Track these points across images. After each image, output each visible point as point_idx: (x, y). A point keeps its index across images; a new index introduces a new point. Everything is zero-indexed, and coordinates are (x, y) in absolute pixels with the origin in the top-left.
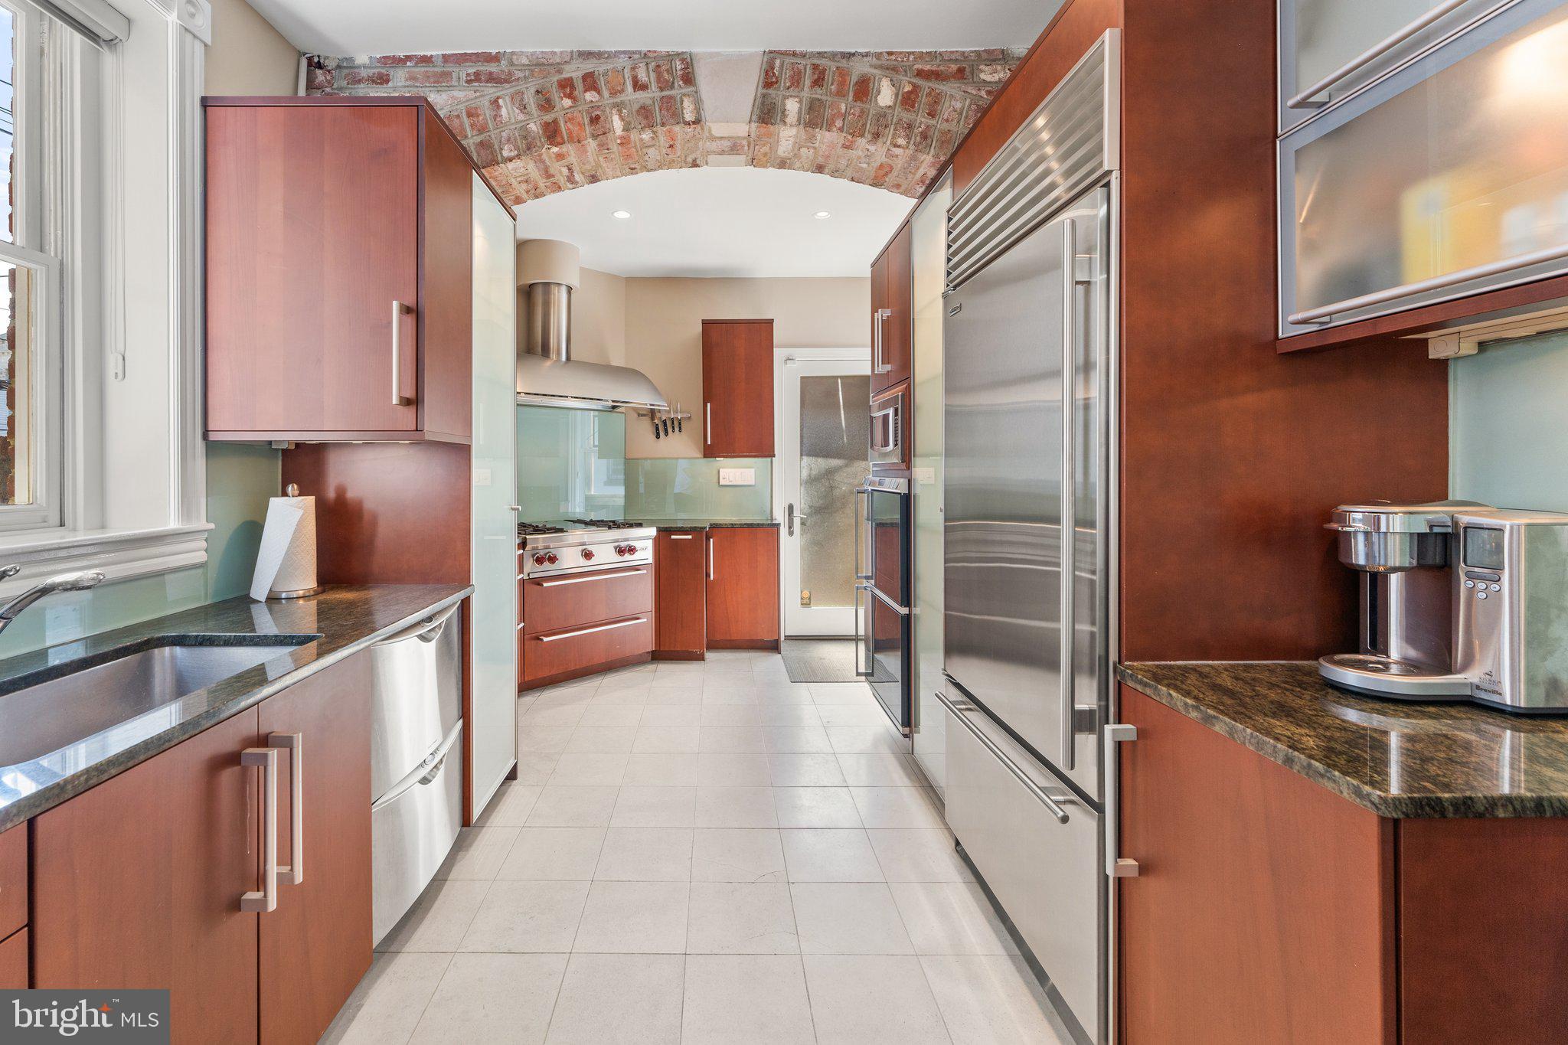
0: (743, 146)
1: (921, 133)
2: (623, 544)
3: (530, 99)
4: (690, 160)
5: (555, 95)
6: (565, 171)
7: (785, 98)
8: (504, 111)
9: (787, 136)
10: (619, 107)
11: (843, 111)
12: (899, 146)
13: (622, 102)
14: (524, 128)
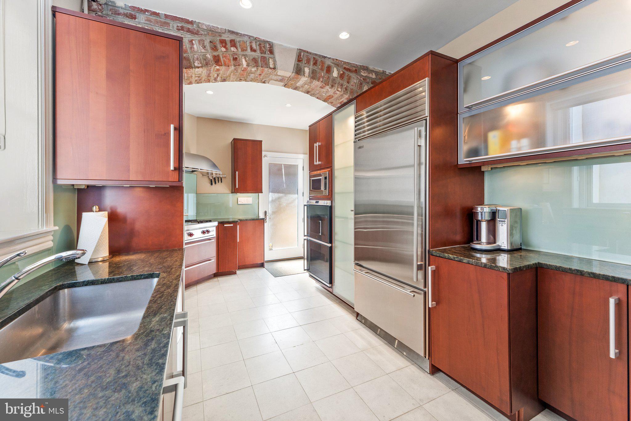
0: (285, 80)
1: (345, 88)
2: (204, 230)
3: (207, 43)
4: (263, 80)
5: (219, 45)
6: (216, 75)
7: (305, 67)
8: (195, 46)
9: (303, 80)
10: (245, 56)
11: (323, 76)
12: (339, 91)
13: (246, 55)
14: (205, 55)
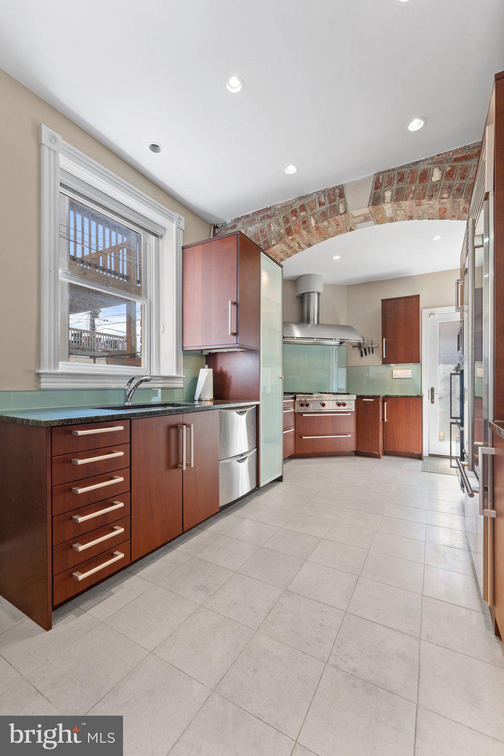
0: (370, 217)
1: (457, 189)
2: (340, 402)
3: (281, 221)
4: (348, 228)
5: (290, 216)
6: (297, 244)
7: (385, 191)
8: (272, 228)
9: (388, 208)
10: (313, 215)
11: (414, 190)
12: (444, 198)
13: (315, 213)
14: (279, 232)
